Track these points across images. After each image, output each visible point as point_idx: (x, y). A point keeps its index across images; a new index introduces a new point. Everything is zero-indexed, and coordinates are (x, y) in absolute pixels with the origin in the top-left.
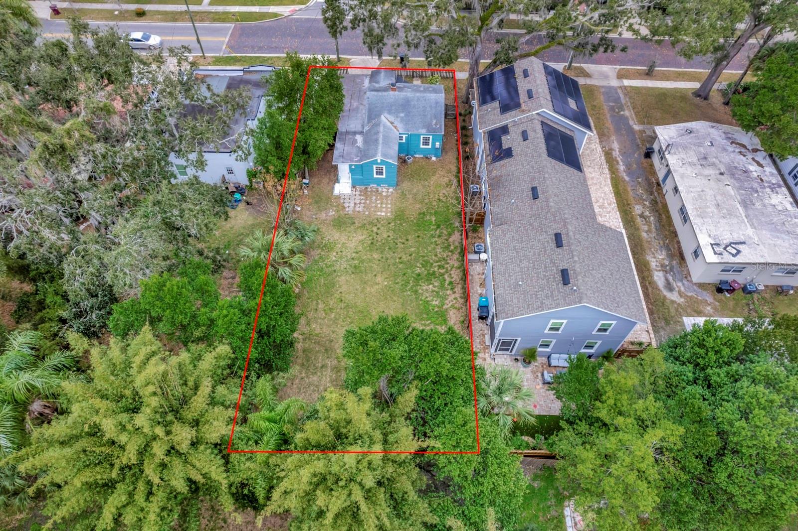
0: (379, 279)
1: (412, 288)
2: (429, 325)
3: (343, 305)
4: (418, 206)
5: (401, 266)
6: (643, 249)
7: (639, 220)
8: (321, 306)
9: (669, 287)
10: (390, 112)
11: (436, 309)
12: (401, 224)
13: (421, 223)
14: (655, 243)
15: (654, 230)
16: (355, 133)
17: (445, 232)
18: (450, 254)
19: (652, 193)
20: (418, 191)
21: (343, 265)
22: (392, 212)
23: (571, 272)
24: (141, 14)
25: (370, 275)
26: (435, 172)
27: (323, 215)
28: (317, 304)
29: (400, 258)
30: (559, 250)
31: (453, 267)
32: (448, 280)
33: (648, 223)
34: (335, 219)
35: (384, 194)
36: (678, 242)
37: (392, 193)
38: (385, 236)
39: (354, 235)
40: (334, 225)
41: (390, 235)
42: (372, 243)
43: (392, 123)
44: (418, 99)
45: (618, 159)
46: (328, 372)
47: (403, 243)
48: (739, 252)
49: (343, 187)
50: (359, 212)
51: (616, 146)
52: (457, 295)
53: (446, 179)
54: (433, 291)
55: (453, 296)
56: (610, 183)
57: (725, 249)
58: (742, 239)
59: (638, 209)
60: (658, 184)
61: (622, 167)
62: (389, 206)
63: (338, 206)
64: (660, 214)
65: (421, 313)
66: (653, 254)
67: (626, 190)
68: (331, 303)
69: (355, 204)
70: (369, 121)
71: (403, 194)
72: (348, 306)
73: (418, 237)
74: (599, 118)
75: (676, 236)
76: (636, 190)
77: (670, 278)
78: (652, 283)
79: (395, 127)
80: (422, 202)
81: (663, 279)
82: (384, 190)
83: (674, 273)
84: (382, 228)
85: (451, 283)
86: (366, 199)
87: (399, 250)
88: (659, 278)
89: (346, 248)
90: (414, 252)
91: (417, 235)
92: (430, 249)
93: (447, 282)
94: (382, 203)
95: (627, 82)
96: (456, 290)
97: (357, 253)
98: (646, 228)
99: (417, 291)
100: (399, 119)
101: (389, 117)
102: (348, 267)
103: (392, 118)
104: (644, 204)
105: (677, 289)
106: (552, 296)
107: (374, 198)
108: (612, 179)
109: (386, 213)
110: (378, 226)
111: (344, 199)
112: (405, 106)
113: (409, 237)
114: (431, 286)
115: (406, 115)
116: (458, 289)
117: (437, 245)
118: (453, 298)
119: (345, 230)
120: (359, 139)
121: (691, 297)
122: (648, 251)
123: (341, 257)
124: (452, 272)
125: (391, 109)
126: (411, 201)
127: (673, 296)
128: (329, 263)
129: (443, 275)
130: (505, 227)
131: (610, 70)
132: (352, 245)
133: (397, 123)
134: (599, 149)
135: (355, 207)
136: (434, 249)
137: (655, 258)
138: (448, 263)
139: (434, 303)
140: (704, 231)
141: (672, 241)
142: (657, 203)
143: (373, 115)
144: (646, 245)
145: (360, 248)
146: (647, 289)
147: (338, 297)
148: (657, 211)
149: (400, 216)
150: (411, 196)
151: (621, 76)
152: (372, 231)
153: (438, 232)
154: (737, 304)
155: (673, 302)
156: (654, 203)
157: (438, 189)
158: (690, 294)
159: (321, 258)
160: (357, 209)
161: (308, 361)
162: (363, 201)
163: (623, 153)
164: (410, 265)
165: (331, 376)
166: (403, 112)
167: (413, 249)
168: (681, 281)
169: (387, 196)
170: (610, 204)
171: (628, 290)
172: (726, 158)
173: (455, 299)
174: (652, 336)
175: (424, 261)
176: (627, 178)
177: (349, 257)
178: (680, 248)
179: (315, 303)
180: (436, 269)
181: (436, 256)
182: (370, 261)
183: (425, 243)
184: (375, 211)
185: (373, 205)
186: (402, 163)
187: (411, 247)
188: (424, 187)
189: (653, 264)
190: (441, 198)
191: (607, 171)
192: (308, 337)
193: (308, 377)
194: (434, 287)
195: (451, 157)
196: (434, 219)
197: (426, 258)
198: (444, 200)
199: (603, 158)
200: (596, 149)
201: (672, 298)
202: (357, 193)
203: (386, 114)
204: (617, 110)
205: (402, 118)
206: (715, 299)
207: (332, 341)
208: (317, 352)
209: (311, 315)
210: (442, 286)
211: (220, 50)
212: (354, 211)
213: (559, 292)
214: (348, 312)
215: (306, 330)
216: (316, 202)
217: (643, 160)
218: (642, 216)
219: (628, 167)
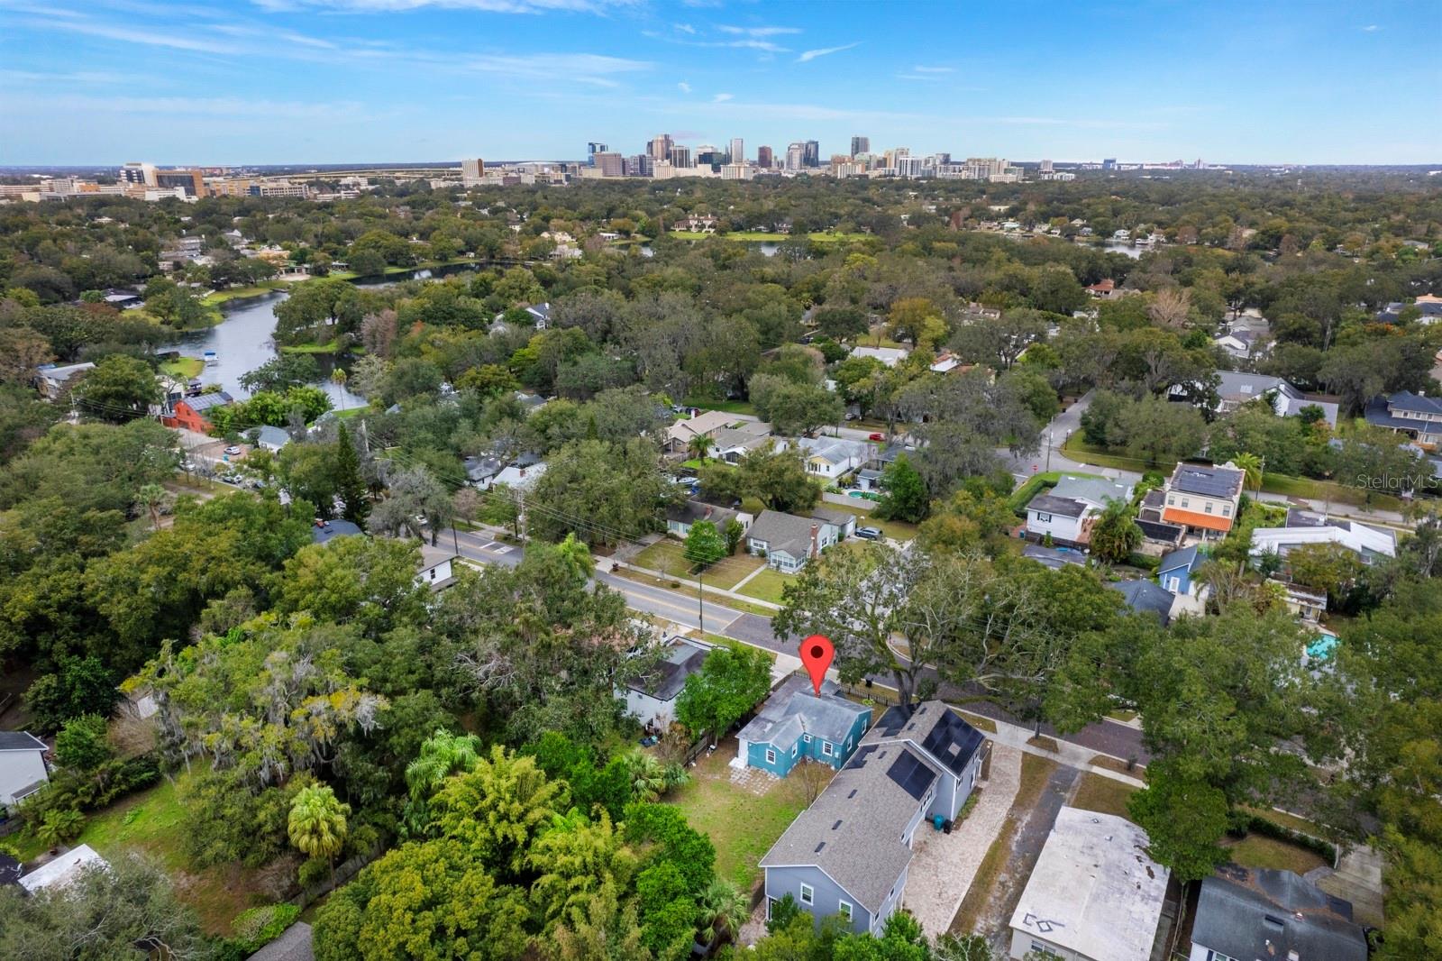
7: (996, 886)
10: (805, 713)
12: (768, 806)
16: (769, 721)
24: (675, 586)
27: (709, 776)
33: (1005, 891)
34: (717, 782)
35: (769, 779)
37: (777, 780)
39: (723, 798)
40: (712, 786)
41: (752, 809)
43: (803, 722)
48: (1050, 929)
49: (739, 762)
50: (741, 785)
51: (1028, 819)
56: (989, 845)
57: (1038, 922)
58: (1065, 922)
59: (1004, 877)
61: (1017, 838)
62: (769, 790)
63: (727, 775)
66: (987, 917)
67: (1003, 856)
69: (741, 777)
70: (784, 715)
71: (787, 787)
74: (1030, 789)
76: (1014, 863)
79: (804, 727)
80: (796, 796)
82: (773, 777)
84: (748, 803)
86: (753, 778)
95: (1096, 770)
98: (998, 894)
100: (810, 721)
101: (802, 716)
103: (804, 718)
104: (1015, 877)
107: (760, 779)
108: (997, 843)
111: (736, 772)
112: (821, 713)
115: (817, 719)
122: (983, 914)
125: (808, 711)
131: (1086, 753)
132: (716, 804)
133: (807, 724)
135: (741, 781)
140: (1031, 902)
143: (790, 712)
144: (985, 907)
151: (1094, 762)
152: (739, 801)
160: (741, 783)
162: (750, 779)
163: (1030, 828)
166: (816, 716)
169: (771, 782)
172: (1114, 855)
176: (1014, 848)
184: (753, 789)
186: (803, 761)
191: (995, 834)
202: (749, 771)
203: (801, 714)
204: (1058, 789)
205: (813, 721)
211: (718, 629)
212: (737, 783)
216: (712, 765)
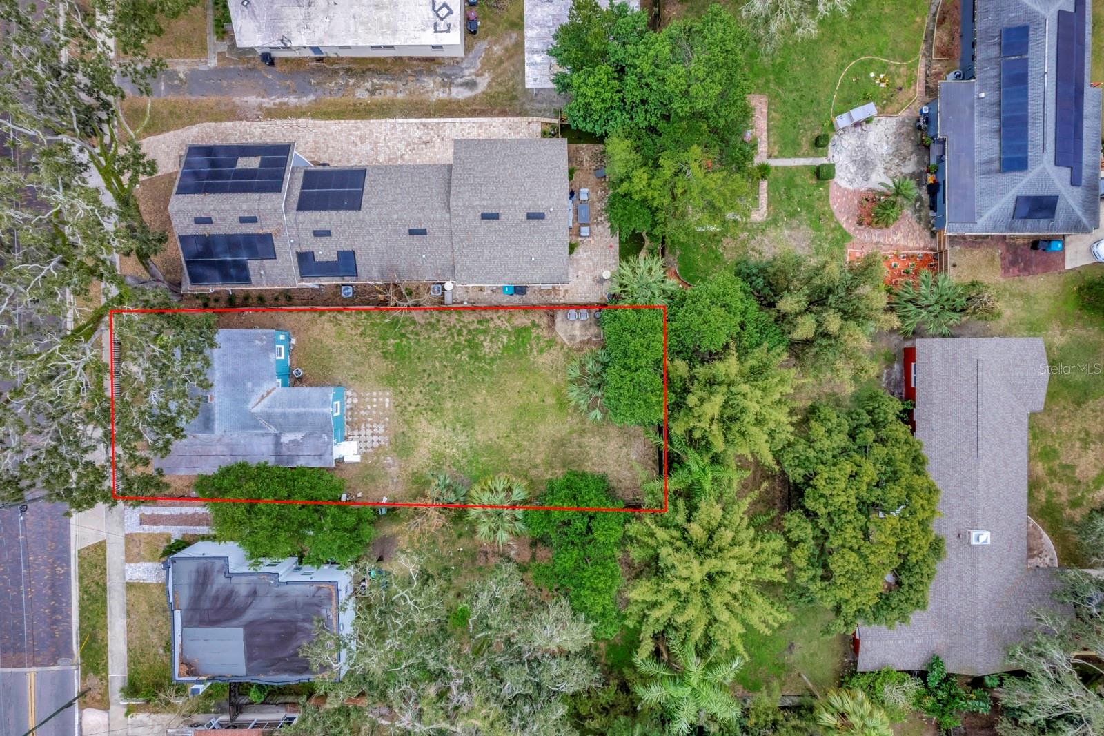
0: (479, 399)
1: (489, 364)
2: (531, 346)
3: (513, 435)
4: (373, 359)
5: (460, 377)
6: (422, 103)
7: (378, 97)
8: (515, 456)
9: (471, 85)
10: (246, 401)
11: (513, 338)
12: (402, 379)
13: (400, 355)
14: (412, 86)
15: (393, 83)
16: (278, 444)
17: (411, 328)
18: (441, 323)
19: (336, 72)
20: (348, 360)
21: (463, 440)
22: (384, 390)
23: (532, 210)
25: (474, 410)
26: (316, 340)
27: (394, 470)
28: (513, 460)
29: (450, 378)
30: (502, 218)
31: (459, 320)
32: (475, 325)
33: (381, 87)
34: (398, 456)
35: (356, 401)
36: (410, 58)
37: (353, 392)
38: (419, 396)
39: (421, 431)
40: (408, 456)
41: (418, 390)
42: (431, 410)
43: (263, 397)
44: (223, 364)
45: (277, 101)
46: (585, 441)
47: (430, 375)
48: (445, 5)
49: (348, 451)
50: (386, 429)
51: (253, 100)
52: (495, 316)
53: (327, 325)
54: (491, 341)
55: (496, 320)
56: (323, 122)
57: (442, 19)
59: (361, 94)
60: (320, 60)
61: (292, 100)
62: (375, 394)
63: (378, 455)
64: (369, 70)
65: (519, 353)
66: (427, 92)
67: (331, 104)
68: (510, 446)
69: (373, 434)
70: (261, 427)
71: (355, 378)
72: (514, 429)
73: (419, 358)
74: (198, 112)
75: (401, 58)
76: (333, 91)
77: (459, 81)
78: (467, 102)
79: (268, 393)
80: (367, 356)
81: (461, 89)
83: (453, 75)
84: (409, 400)
85: (479, 322)
86: (366, 422)
87: (439, 379)
88: (460, 94)
89: (439, 438)
90: (441, 362)
91: (416, 360)
92: (435, 345)
93: (479, 326)
94: (372, 403)
96: (488, 317)
97: (445, 426)
98: (390, 92)
99: (492, 359)
100: (256, 389)
101: (253, 402)
102: (465, 434)
103: (255, 398)
104: (354, 85)
105: (473, 77)
106: (553, 231)
107: (362, 413)
108: (314, 116)
109: (387, 396)
110: (407, 405)
111: (366, 448)
112: (235, 382)
113: (420, 368)
114: (485, 344)
115: (249, 380)
116: (488, 315)
117: (429, 337)
118: (499, 321)
119: (414, 442)
120: (286, 438)
121: (483, 65)
122: (424, 97)
123: (453, 443)
124: (466, 321)
125: (240, 400)
126: (365, 368)
127: (483, 83)
128: (461, 454)
129: (469, 331)
130: (458, 267)
132: (434, 432)
133: (263, 391)
134: (263, 124)
135: (378, 435)
136: (435, 340)
137: (433, 92)
138: (455, 325)
139: (505, 340)
140: (417, 34)
141: (408, 65)
142: (350, 69)
143: (251, 423)
144: (415, 98)
145: (439, 423)
146: (475, 110)
147: (503, 440)
148: (363, 72)
149: (390, 381)
150: (357, 368)
152: (414, 411)
153: (412, 337)
154: (490, 18)
155: (489, 85)
156: (349, 72)
157: (344, 335)
158: (479, 65)
159: (454, 465)
160: (382, 431)
161: (574, 461)
162: (369, 425)
163: (267, 92)
164: (458, 367)
165: (589, 438)
166: (244, 384)
167: (437, 364)
168: (462, 69)
169: (359, 397)
170: (358, 129)
171: (532, 151)
173: (499, 318)
174: (535, 119)
175: (452, 352)
176: (311, 98)
177: (451, 434)
178: (419, 59)
179: (511, 464)
180: (462, 338)
181: (444, 338)
182: (455, 410)
183: (427, 350)
184: (384, 410)
185: (374, 412)
186: (301, 382)
187: (434, 366)
188: (341, 353)
189: (440, 95)
190: (359, 332)
191: (302, 122)
192: (550, 465)
193: (591, 459)
194: (485, 340)
195: (288, 318)
196: (392, 341)
197: (449, 349)
198: (361, 329)
199: (278, 122)
200: (263, 128)
201: (485, 85)
202: (356, 433)
203: (250, 406)
204: (176, 82)
205: (254, 385)
206: (484, 39)
207: (553, 441)
208: (565, 453)
209: (526, 465)
210: (485, 332)
212: (384, 435)
213: (552, 223)
214: (520, 428)
215: (542, 468)
216: (373, 480)
217: (278, 68)
218: (372, 92)
219: (289, 91)
